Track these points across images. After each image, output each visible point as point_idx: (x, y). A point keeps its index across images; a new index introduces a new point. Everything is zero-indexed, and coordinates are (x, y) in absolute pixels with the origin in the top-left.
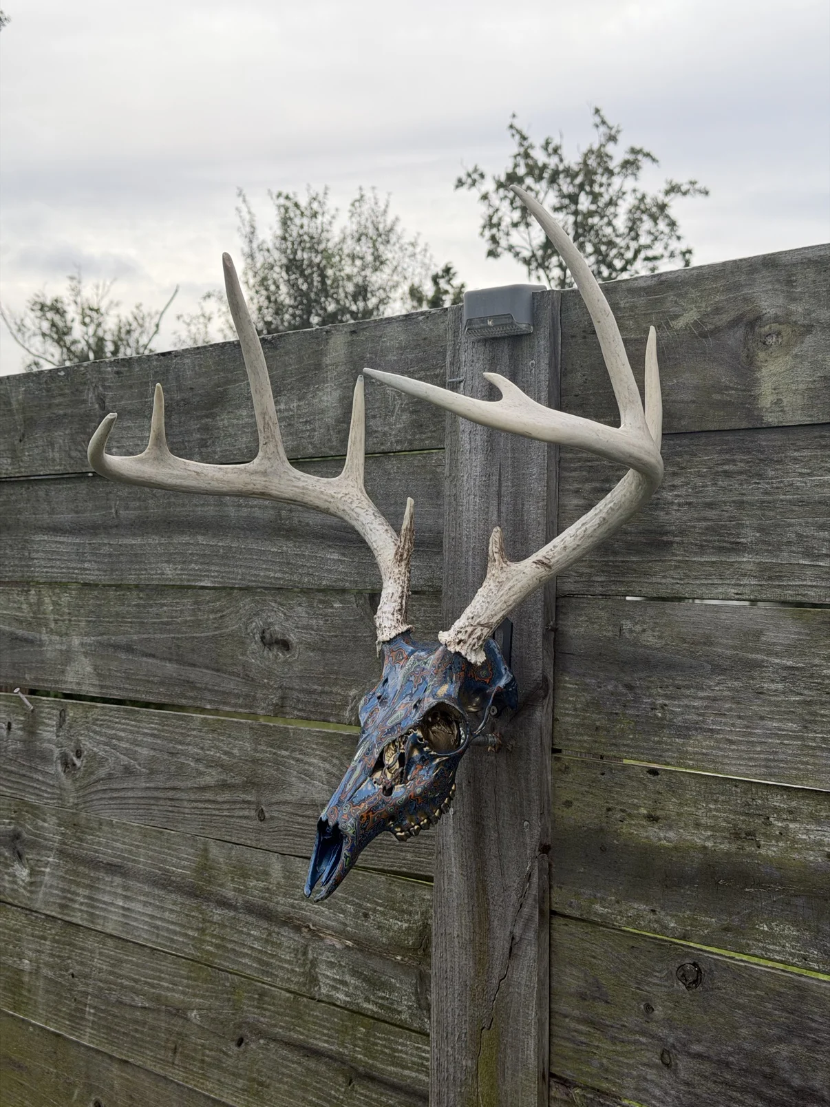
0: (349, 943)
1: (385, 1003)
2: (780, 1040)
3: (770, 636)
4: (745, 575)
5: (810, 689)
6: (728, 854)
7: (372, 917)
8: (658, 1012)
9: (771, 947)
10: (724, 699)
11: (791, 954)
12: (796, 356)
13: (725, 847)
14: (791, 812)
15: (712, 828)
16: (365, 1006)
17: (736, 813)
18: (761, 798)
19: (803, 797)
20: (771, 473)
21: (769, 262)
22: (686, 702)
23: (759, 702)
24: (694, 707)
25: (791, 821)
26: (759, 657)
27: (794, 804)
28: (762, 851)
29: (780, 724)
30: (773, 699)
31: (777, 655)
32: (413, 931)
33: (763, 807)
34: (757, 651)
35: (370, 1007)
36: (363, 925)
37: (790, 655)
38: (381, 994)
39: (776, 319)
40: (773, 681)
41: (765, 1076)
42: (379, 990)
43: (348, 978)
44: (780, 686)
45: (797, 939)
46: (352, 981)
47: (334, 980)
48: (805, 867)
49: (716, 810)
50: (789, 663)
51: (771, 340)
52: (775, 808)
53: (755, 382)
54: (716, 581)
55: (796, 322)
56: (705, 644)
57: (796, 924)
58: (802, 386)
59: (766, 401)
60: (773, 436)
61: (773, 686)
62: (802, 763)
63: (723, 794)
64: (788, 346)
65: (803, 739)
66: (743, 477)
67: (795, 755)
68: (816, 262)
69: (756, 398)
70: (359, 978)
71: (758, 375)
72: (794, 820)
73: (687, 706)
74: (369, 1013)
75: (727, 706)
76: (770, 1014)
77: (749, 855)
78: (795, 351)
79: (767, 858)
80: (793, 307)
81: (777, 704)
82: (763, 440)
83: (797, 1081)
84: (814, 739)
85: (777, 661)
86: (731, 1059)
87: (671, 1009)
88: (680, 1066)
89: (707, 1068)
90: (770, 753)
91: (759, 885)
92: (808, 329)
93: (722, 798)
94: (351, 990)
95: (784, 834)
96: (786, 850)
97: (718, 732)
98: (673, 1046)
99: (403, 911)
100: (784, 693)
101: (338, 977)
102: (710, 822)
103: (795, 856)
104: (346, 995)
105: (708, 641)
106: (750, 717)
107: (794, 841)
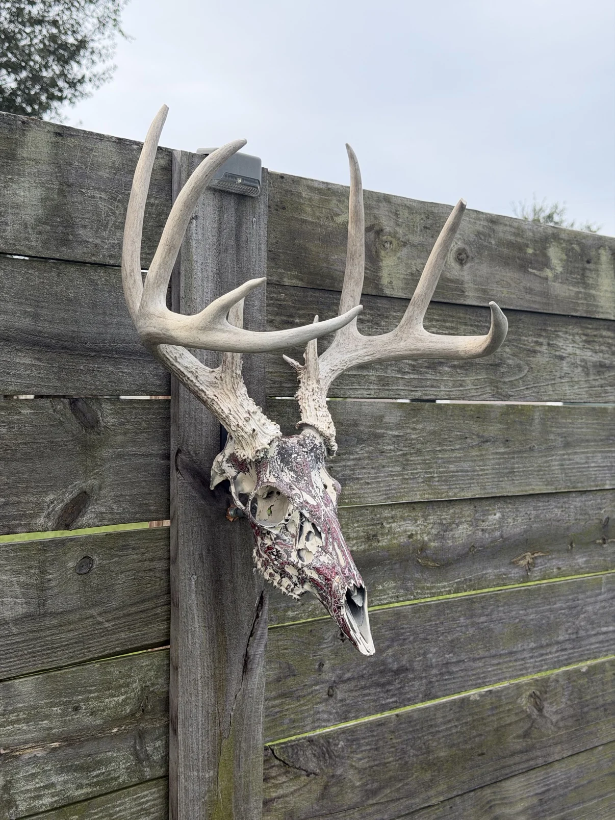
0: (56, 744)
1: (101, 778)
2: (388, 647)
3: (387, 419)
4: (371, 383)
5: (405, 447)
6: (364, 551)
7: (84, 707)
8: (327, 666)
9: (383, 597)
10: (364, 458)
11: (392, 597)
12: (399, 258)
13: (362, 547)
14: (392, 518)
15: (356, 538)
16: (76, 794)
17: (367, 525)
18: (379, 514)
19: (398, 508)
20: (383, 323)
21: (387, 199)
22: (343, 463)
23: (382, 457)
24: (348, 466)
25: (393, 522)
26: (382, 431)
27: (393, 513)
28: (380, 544)
29: (392, 469)
30: (389, 455)
31: (391, 429)
32: (131, 699)
33: (380, 518)
34: (381, 427)
35: (84, 791)
36: (73, 719)
37: (397, 428)
38: (95, 773)
39: (390, 234)
40: (389, 445)
41: (381, 672)
42: (94, 770)
43: (54, 779)
44: (392, 447)
45: (394, 588)
46: (60, 779)
47: (36, 789)
48: (399, 546)
49: (358, 527)
50: (396, 434)
51: (387, 245)
52: (385, 518)
53: (379, 268)
54: (357, 387)
55: (399, 239)
56: (354, 426)
57: (394, 580)
58: (402, 276)
59: (385, 281)
60: (384, 302)
61: (389, 448)
62: (402, 488)
63: (361, 516)
64: (395, 251)
65: (402, 475)
66: (370, 324)
67: (398, 485)
68: (408, 207)
69: (380, 278)
70: (68, 771)
71: (381, 264)
72: (394, 522)
73: (344, 466)
74: (82, 798)
75: (366, 462)
76: (384, 635)
77: (374, 549)
78: (399, 255)
79: (383, 548)
80: (397, 229)
81: (391, 458)
82: (381, 303)
83: (395, 666)
84: (407, 474)
85: (391, 433)
86: (365, 672)
87: (333, 659)
88: (338, 693)
89: (353, 684)
90: (388, 486)
91: (379, 564)
92: (405, 244)
93: (361, 518)
94: (59, 788)
95: (390, 531)
96: (390, 540)
97: (361, 479)
98: (334, 682)
99: (121, 686)
100: (394, 451)
101: (42, 784)
102: (355, 535)
103: (395, 542)
104: (53, 796)
105: (356, 424)
106: (378, 467)
107: (394, 534)
